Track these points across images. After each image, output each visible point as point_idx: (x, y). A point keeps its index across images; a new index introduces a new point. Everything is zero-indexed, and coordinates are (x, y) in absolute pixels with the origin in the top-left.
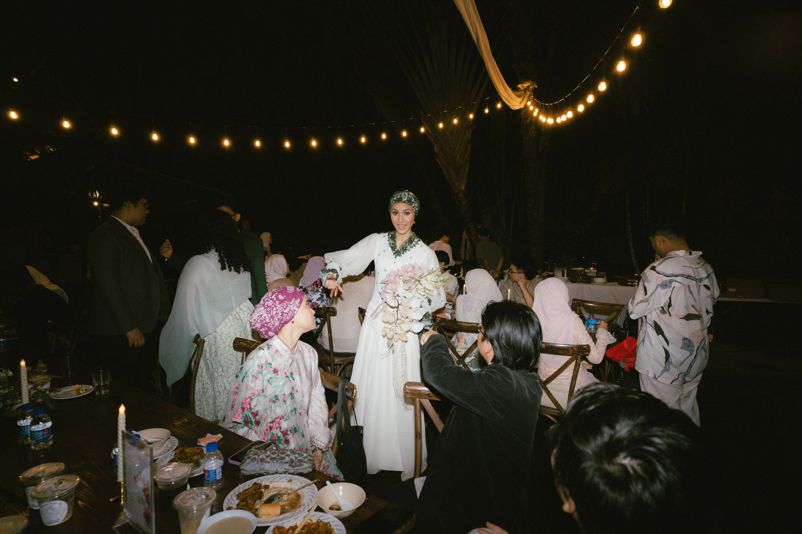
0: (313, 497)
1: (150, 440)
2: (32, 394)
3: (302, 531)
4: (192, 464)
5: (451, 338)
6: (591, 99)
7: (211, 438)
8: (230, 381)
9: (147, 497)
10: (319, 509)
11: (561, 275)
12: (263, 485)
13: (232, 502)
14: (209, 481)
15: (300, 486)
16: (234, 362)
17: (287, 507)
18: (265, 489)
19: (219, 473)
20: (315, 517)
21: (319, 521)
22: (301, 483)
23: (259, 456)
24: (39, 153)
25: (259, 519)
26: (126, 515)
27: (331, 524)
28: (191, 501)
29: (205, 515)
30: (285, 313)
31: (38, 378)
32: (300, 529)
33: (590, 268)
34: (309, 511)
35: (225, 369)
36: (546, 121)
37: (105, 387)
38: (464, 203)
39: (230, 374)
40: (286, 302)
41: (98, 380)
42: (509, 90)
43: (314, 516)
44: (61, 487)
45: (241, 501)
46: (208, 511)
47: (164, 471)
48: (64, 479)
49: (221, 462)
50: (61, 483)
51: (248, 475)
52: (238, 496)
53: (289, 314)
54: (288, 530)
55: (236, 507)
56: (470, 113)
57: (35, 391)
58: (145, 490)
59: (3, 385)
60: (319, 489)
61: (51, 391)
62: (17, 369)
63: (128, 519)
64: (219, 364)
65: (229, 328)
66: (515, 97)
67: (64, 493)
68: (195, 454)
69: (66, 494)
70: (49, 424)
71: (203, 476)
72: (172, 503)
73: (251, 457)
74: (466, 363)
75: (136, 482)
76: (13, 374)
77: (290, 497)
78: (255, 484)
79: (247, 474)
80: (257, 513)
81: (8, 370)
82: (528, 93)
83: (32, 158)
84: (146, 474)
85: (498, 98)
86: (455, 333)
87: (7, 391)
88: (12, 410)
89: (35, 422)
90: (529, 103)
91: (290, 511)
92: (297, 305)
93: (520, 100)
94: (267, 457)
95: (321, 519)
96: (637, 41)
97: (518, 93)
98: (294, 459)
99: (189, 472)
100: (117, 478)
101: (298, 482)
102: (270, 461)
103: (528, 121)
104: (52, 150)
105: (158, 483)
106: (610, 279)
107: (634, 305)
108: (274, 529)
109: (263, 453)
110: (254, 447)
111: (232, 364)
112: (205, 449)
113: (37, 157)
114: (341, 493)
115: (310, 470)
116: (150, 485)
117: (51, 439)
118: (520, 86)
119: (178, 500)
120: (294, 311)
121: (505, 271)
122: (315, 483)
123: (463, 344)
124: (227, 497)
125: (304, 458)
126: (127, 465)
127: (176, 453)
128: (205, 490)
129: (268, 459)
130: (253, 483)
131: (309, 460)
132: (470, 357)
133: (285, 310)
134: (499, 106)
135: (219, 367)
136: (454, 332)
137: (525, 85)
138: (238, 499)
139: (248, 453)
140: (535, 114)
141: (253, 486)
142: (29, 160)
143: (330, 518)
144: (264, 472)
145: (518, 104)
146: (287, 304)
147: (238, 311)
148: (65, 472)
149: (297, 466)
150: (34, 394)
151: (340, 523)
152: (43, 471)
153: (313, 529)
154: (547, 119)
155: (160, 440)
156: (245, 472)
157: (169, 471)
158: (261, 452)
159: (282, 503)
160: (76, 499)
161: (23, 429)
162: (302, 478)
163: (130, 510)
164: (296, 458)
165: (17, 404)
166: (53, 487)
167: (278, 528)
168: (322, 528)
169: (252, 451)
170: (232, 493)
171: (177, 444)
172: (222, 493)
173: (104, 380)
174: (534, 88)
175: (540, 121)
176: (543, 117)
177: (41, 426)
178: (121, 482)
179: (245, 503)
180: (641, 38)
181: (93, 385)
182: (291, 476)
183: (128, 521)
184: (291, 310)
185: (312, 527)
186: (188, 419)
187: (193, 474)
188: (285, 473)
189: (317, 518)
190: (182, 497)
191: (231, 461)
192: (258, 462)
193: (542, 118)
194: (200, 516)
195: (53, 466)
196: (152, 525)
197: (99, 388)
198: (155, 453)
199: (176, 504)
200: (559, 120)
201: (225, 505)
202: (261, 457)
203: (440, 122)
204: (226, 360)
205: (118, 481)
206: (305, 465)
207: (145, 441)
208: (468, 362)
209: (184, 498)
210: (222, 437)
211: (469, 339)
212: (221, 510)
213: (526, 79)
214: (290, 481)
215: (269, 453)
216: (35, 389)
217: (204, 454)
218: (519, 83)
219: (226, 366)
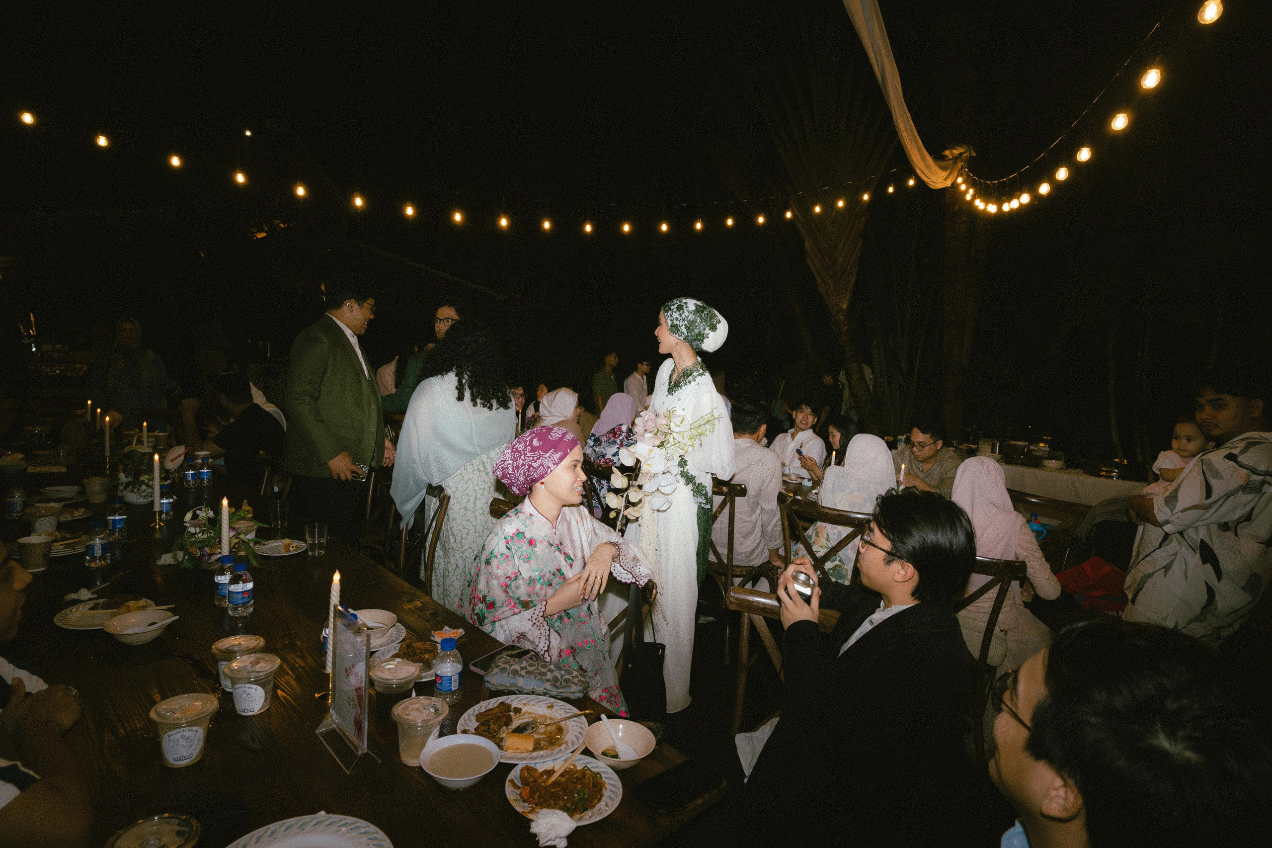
0: (580, 733)
1: (370, 625)
2: (233, 544)
3: (560, 778)
4: (421, 664)
5: (806, 529)
6: (1062, 174)
7: (448, 632)
8: (464, 557)
9: (360, 698)
10: (587, 752)
11: (990, 451)
12: (513, 707)
13: (470, 724)
14: (441, 690)
15: (564, 716)
16: (472, 532)
17: (543, 743)
18: (515, 713)
19: (455, 681)
20: (581, 762)
21: (586, 768)
22: (565, 712)
23: (511, 666)
24: (267, 229)
25: (503, 753)
26: (333, 719)
27: (603, 775)
28: (415, 713)
29: (432, 736)
30: (534, 468)
31: (242, 525)
32: (558, 775)
33: (1039, 444)
34: (572, 752)
35: (458, 539)
36: (985, 208)
37: (321, 547)
38: (845, 329)
39: (464, 548)
40: (539, 452)
41: (312, 536)
42: (929, 159)
43: (579, 760)
44: (258, 667)
45: (481, 724)
46: (436, 731)
47: (384, 668)
48: (263, 659)
49: (459, 667)
50: (259, 663)
51: (495, 690)
52: (478, 717)
53: (539, 471)
54: (542, 774)
55: (474, 732)
56: (865, 192)
57: (237, 541)
58: (358, 689)
59: (202, 528)
60: (590, 724)
61: (255, 544)
62: (217, 509)
63: (335, 723)
64: (450, 533)
65: (467, 483)
66: (936, 168)
67: (261, 676)
68: (427, 651)
69: (263, 679)
70: (250, 586)
71: (434, 682)
72: (390, 714)
73: (500, 666)
74: (826, 570)
75: (348, 675)
76: (213, 515)
77: (549, 729)
78: (502, 703)
79: (492, 689)
80: (501, 744)
81: (208, 510)
82: (960, 165)
83: (258, 237)
84: (360, 668)
85: (912, 172)
86: (812, 523)
87: (205, 536)
88: (209, 562)
89: (235, 580)
90: (960, 180)
91: (547, 748)
92: (554, 460)
93: (945, 174)
94: (522, 668)
95: (589, 766)
96: (1151, 79)
97: (943, 164)
98: (560, 678)
99: (416, 674)
100: (324, 667)
101: (561, 711)
102: (525, 674)
103: (957, 208)
104: (282, 226)
105: (376, 683)
106: (1070, 465)
107: (1175, 511)
108: (522, 770)
109: (516, 663)
110: (506, 653)
111: (468, 534)
112: (439, 646)
113: (264, 234)
114: (620, 734)
115: (581, 695)
116: (363, 684)
117: (251, 605)
118: (947, 153)
119: (399, 708)
120: (549, 467)
121: (899, 437)
122: (586, 715)
123: (824, 540)
124: (463, 716)
125: (574, 677)
126: (338, 652)
127: (401, 646)
128: (435, 701)
129: (523, 672)
130: (499, 702)
131: (579, 681)
132: (833, 561)
133: (534, 464)
134: (911, 182)
135: (451, 536)
136: (812, 521)
137: (956, 152)
138: (477, 721)
139: (496, 660)
140: (968, 197)
141: (498, 706)
142: (255, 238)
143: (600, 766)
144: (516, 688)
145: (941, 180)
146: (540, 455)
147: (485, 460)
148: (264, 650)
149: (562, 688)
150: (236, 544)
151: (615, 776)
152: (239, 644)
153: (577, 778)
154: (986, 205)
155: (380, 625)
156: (490, 686)
157: (389, 669)
158: (514, 661)
159: (536, 736)
160: (276, 687)
161: (220, 587)
162: (569, 706)
163: (338, 713)
164: (562, 676)
165: (216, 554)
166: (249, 667)
167: (528, 769)
168: (589, 779)
169: (502, 658)
170: (470, 711)
171: (403, 635)
172: (458, 710)
173: (320, 537)
174: (971, 157)
175: (976, 207)
176: (981, 202)
177: (239, 587)
178: (329, 674)
179: (486, 728)
180: (1159, 75)
181: (305, 541)
182: (552, 700)
183: (334, 726)
184: (543, 466)
185: (575, 776)
186: (422, 603)
187: (421, 678)
188: (545, 694)
189: (584, 764)
190: (403, 705)
191: (472, 668)
192: (508, 674)
193: (979, 204)
194: (427, 736)
195: (251, 639)
196: (363, 738)
197: (312, 547)
198: (374, 642)
199: (396, 714)
200: (1006, 207)
201: (460, 727)
202: (513, 667)
203: (816, 204)
204: (460, 527)
205: (327, 672)
206: (574, 688)
207: (364, 625)
208: (829, 569)
209: (406, 708)
210: (464, 632)
211: (834, 534)
212: (454, 732)
213: (958, 143)
214: (551, 707)
215: (524, 664)
216: (237, 538)
217: (438, 653)
218: (947, 148)
219: (459, 535)
